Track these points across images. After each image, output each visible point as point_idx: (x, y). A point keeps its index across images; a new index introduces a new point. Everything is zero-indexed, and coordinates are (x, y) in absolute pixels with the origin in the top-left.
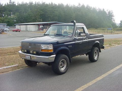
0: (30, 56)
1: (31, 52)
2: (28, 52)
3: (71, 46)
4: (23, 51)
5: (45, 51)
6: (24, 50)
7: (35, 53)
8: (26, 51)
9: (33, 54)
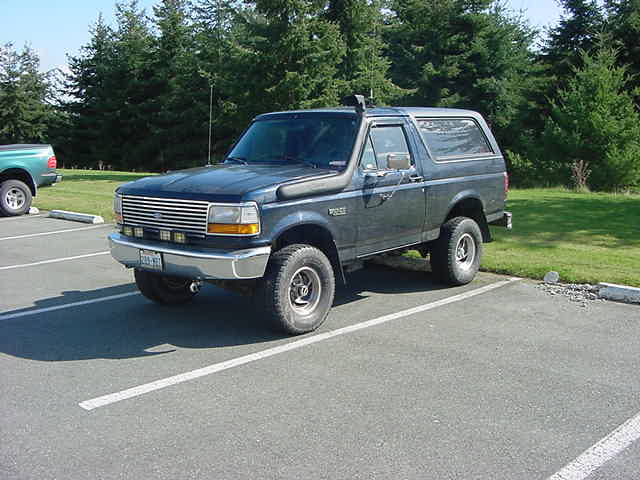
0: (162, 253)
1: (165, 236)
2: (151, 237)
3: (342, 211)
4: (128, 232)
5: (226, 229)
6: (133, 231)
7: (180, 238)
8: (139, 233)
9: (172, 244)
